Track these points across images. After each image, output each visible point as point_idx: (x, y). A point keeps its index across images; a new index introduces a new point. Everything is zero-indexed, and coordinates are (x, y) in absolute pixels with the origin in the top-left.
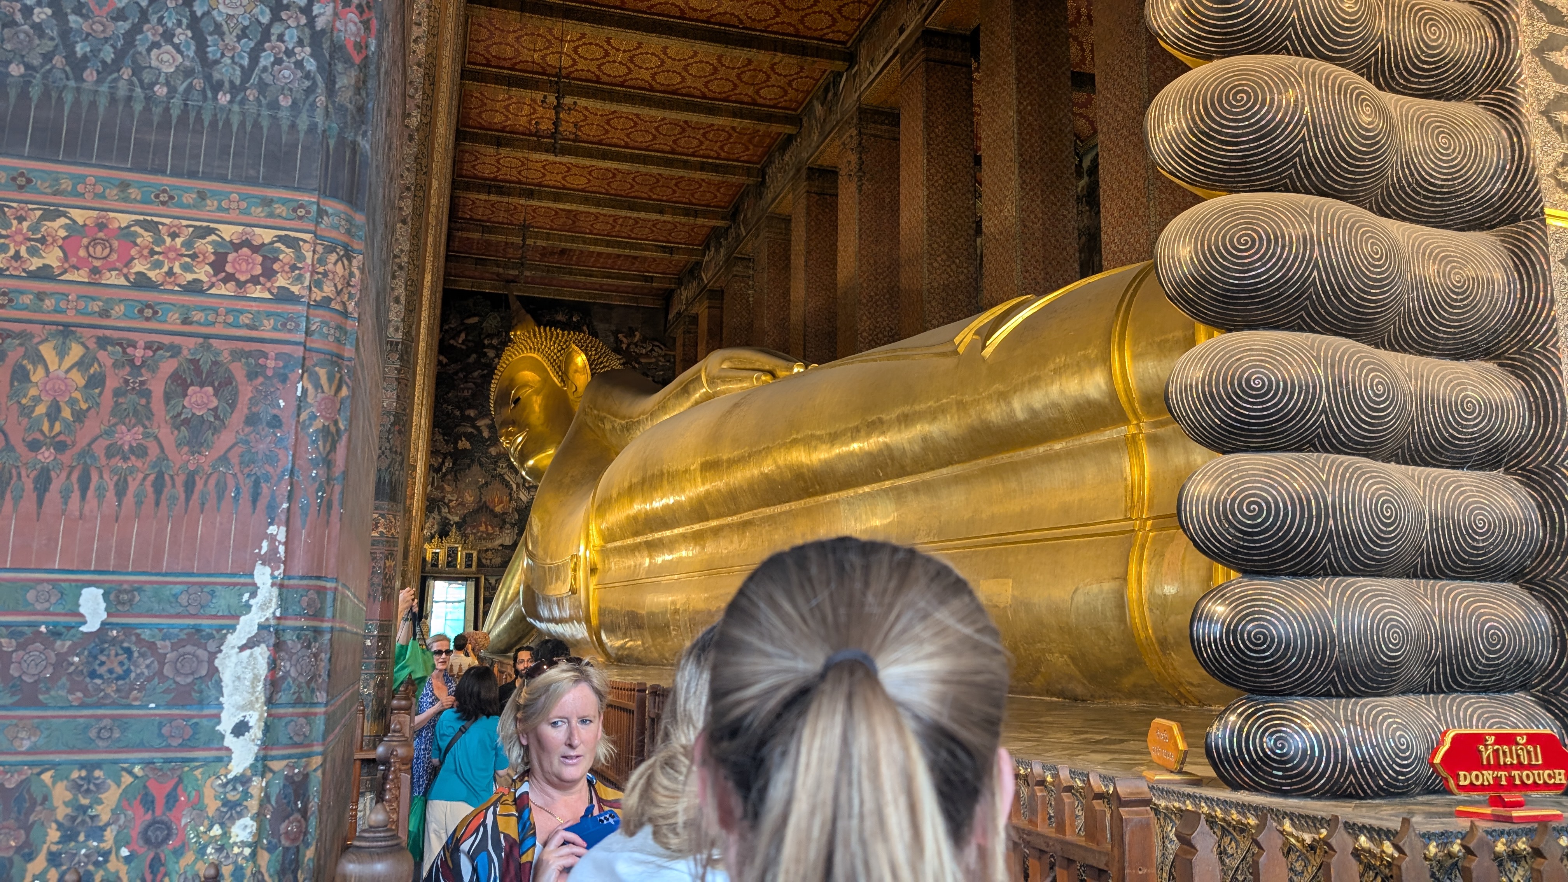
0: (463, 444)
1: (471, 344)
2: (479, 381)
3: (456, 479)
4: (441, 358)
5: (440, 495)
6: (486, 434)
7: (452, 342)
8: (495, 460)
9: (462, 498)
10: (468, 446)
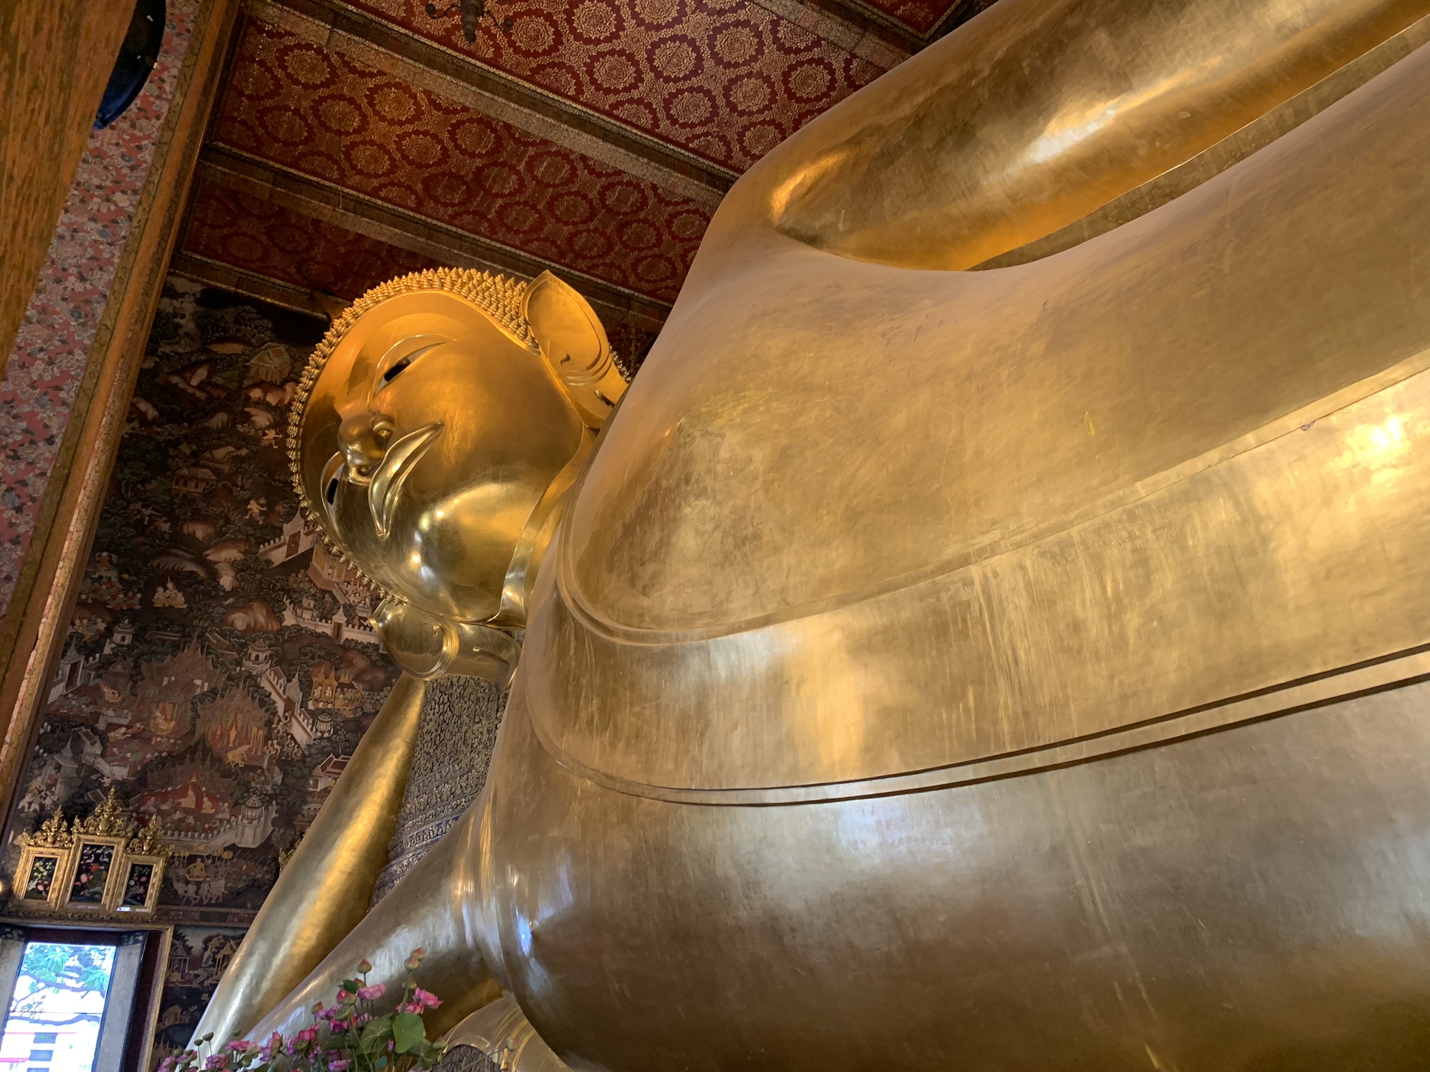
0: (169, 596)
1: (216, 393)
2: (226, 468)
3: (135, 676)
4: (143, 406)
5: (87, 710)
6: (227, 581)
7: (175, 379)
8: (242, 642)
9: (145, 721)
10: (179, 601)
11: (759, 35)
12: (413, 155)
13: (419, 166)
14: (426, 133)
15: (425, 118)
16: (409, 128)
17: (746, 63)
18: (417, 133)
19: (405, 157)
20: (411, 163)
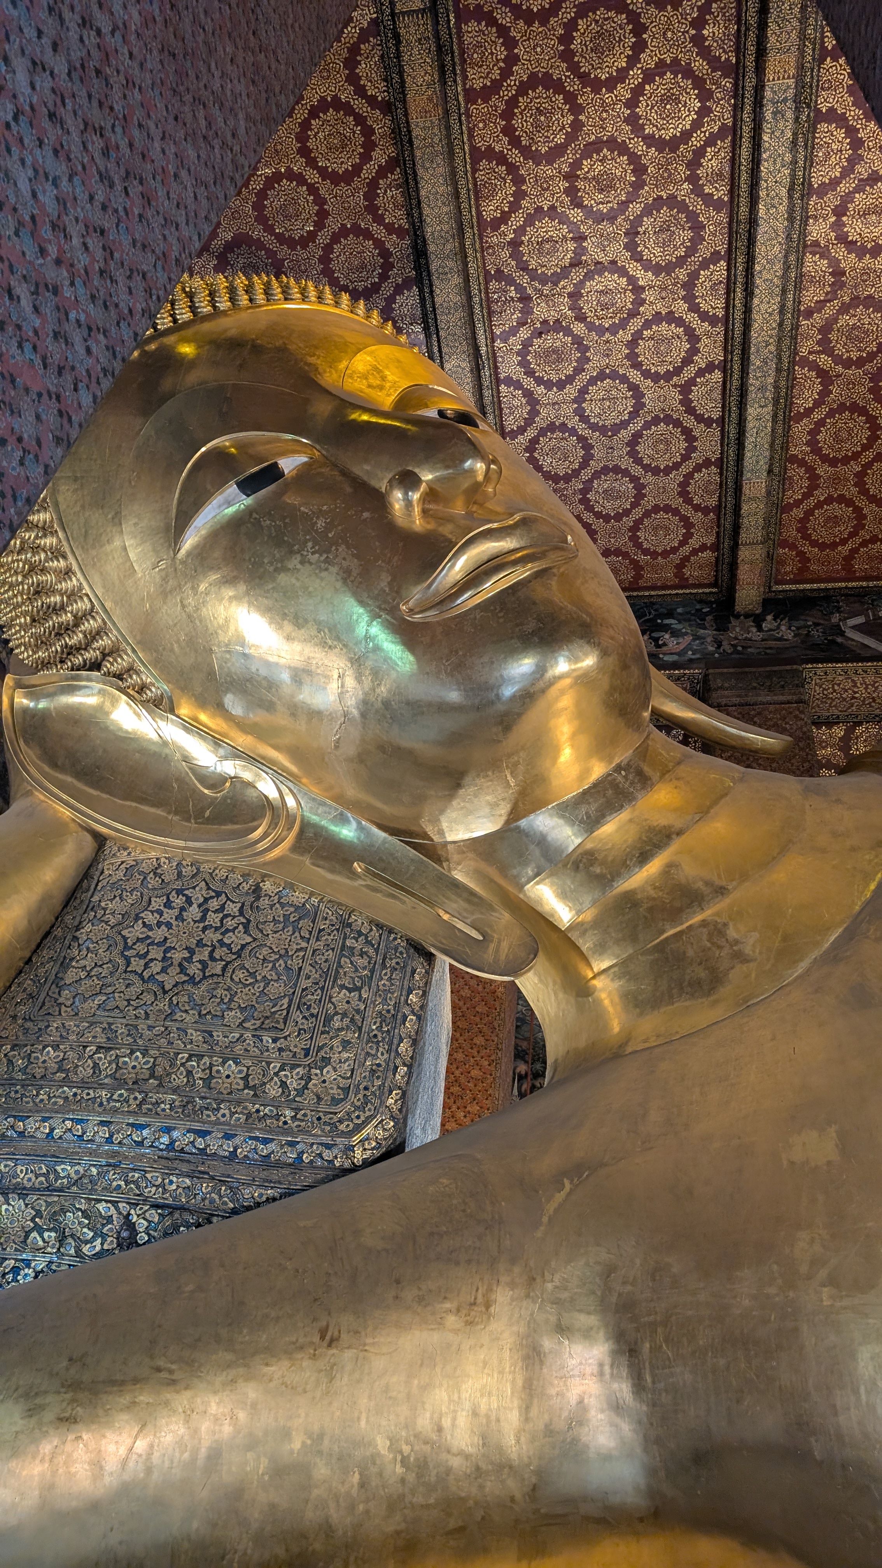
11: (686, 458)
12: (274, 202)
13: (262, 219)
14: (320, 201)
15: (343, 189)
16: (313, 176)
17: (647, 468)
18: (313, 190)
19: (262, 195)
20: (259, 207)
